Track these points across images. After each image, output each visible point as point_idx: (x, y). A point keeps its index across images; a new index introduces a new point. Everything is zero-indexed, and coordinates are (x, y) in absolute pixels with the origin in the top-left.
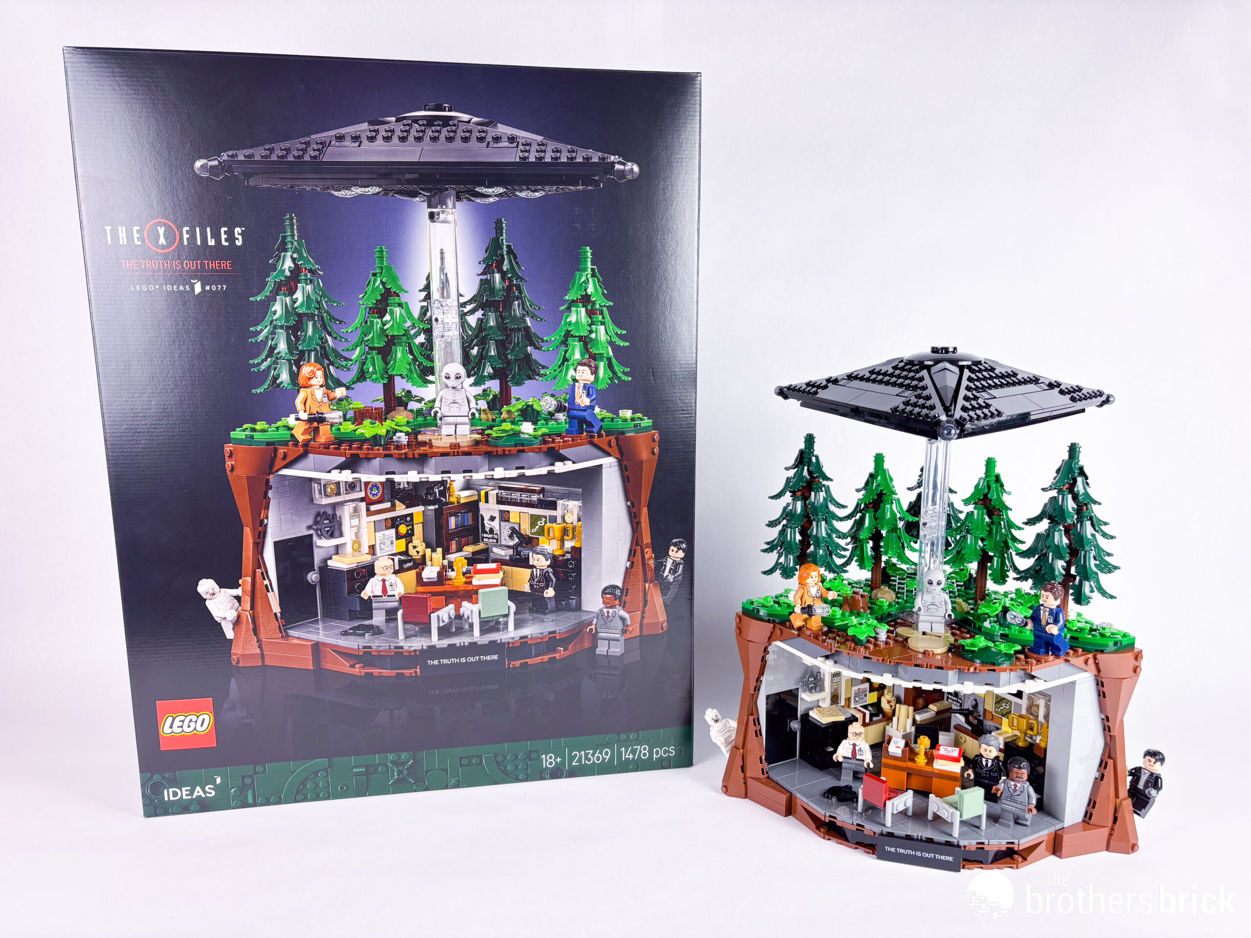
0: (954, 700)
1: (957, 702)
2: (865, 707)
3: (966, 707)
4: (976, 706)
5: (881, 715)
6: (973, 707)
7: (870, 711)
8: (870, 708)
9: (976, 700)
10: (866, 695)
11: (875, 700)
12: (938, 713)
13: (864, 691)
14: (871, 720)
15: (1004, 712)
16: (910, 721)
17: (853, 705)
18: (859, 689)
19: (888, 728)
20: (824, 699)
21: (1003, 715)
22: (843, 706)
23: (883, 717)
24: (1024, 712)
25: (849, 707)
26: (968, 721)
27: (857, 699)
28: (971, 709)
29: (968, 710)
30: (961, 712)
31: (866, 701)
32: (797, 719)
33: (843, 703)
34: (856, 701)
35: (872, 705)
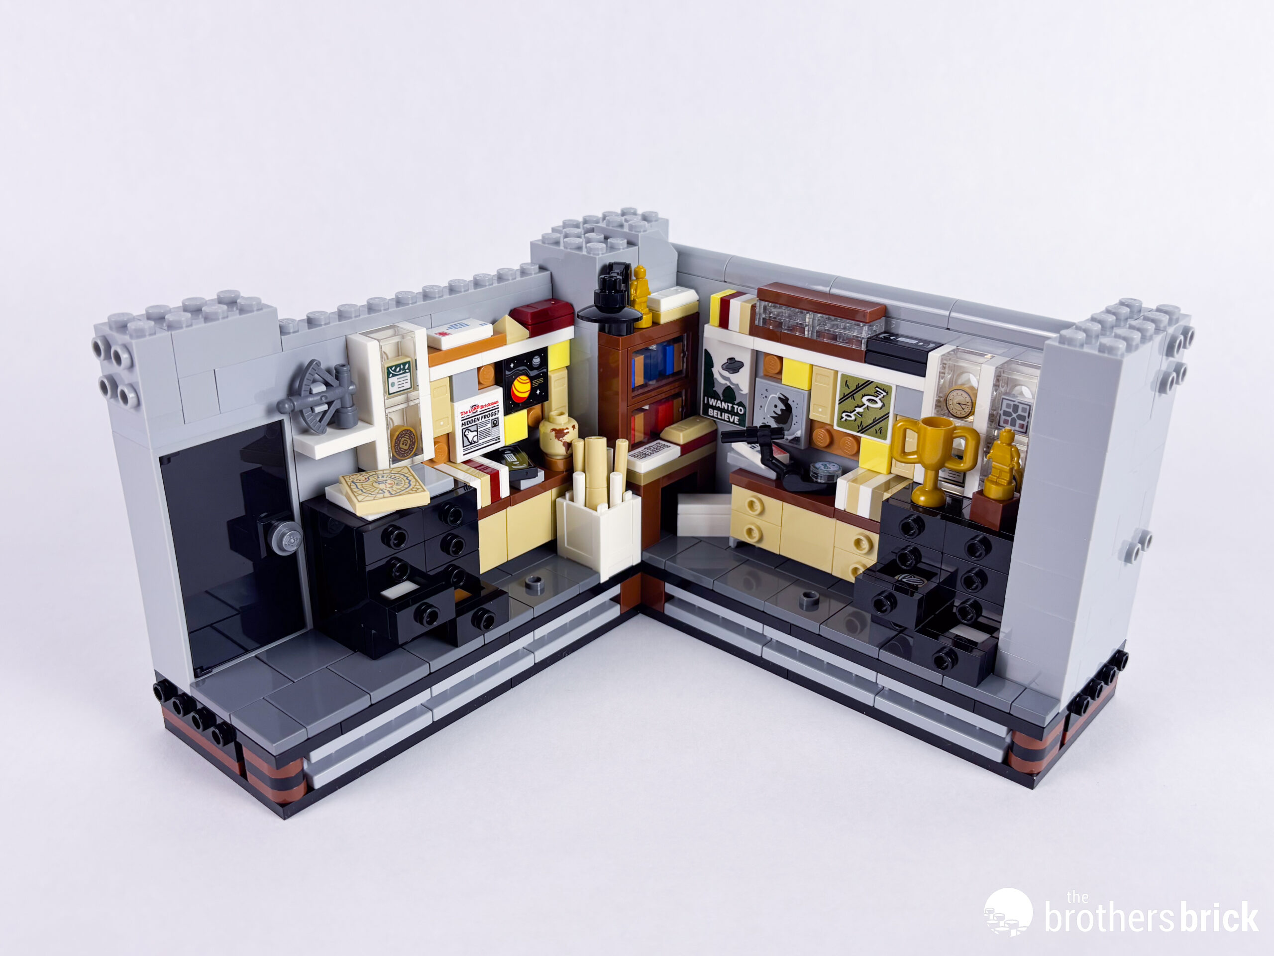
0: (722, 411)
1: (732, 413)
2: (497, 456)
3: (758, 423)
4: (786, 415)
5: (541, 475)
6: (777, 419)
7: (507, 464)
8: (510, 457)
9: (785, 400)
10: (495, 424)
11: (524, 435)
12: (686, 449)
13: (490, 411)
14: (514, 487)
15: (868, 420)
16: (619, 479)
17: (460, 456)
18: (474, 407)
19: (564, 503)
20: (370, 447)
21: (863, 430)
22: (431, 461)
23: (547, 477)
24: (928, 410)
25: (450, 460)
26: (768, 459)
27: (470, 435)
28: (774, 425)
29: (765, 427)
30: (750, 435)
31: (498, 440)
32: (291, 518)
33: (429, 451)
34: (470, 445)
35: (515, 448)
